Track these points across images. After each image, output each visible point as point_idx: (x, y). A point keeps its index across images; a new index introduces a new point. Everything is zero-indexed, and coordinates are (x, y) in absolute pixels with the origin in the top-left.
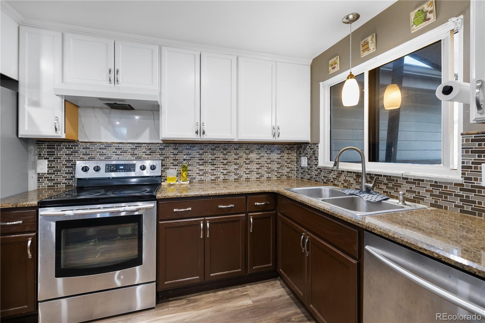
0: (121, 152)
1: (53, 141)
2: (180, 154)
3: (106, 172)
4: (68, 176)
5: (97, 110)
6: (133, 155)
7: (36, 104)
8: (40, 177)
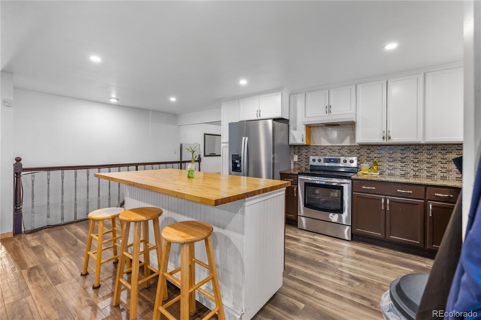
0: (332, 151)
1: (300, 146)
2: (372, 153)
3: (324, 162)
4: (306, 164)
5: (320, 128)
6: (339, 153)
7: (295, 129)
8: (295, 163)
